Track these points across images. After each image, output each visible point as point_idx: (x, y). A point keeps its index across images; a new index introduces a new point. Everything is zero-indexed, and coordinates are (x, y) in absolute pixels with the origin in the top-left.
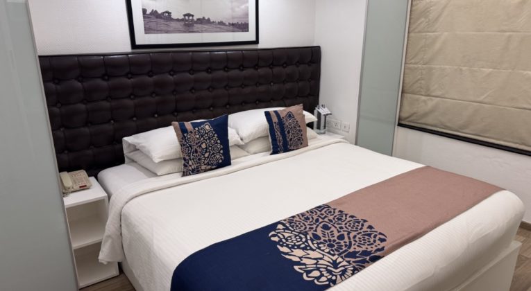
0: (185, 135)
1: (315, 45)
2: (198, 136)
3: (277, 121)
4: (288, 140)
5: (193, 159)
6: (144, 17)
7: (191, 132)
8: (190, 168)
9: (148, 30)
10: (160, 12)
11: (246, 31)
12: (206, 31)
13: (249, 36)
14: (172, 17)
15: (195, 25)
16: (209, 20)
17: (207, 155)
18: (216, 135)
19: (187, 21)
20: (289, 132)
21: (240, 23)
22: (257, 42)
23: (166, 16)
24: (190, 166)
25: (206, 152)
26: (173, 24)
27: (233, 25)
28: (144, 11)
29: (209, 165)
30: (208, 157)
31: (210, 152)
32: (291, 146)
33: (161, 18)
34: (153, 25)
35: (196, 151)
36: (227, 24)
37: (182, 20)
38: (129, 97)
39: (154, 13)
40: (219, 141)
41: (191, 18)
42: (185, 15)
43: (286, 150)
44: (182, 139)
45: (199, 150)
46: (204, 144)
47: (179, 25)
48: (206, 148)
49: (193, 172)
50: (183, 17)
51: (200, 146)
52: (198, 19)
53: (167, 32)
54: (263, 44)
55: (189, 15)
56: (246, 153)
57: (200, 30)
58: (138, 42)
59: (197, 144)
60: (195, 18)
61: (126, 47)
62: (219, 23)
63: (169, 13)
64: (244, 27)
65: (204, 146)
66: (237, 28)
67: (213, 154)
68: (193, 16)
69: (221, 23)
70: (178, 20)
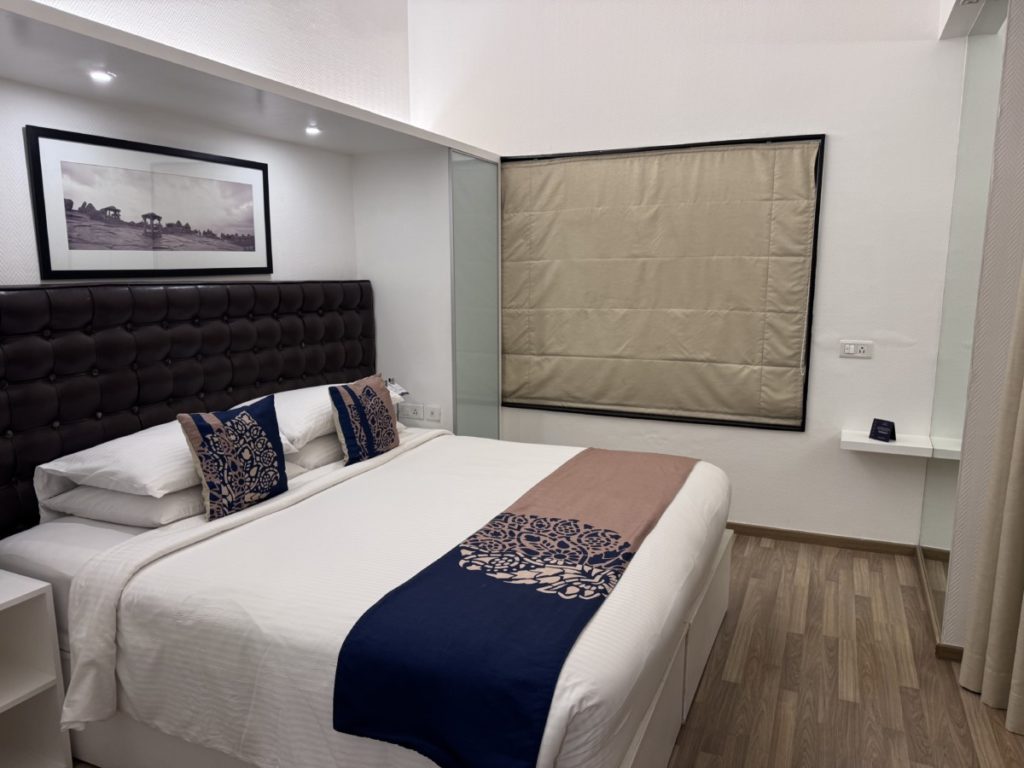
0: (209, 436)
1: (359, 278)
2: (233, 438)
3: (352, 403)
4: (374, 435)
5: (230, 483)
6: (69, 217)
7: (220, 431)
8: (225, 502)
9: (74, 242)
10: (98, 207)
11: (250, 250)
12: (183, 247)
13: (257, 259)
14: (122, 218)
15: (164, 236)
16: (187, 227)
17: (253, 472)
18: (263, 434)
19: (148, 227)
20: (373, 422)
21: (240, 235)
22: (269, 270)
23: (109, 218)
24: (225, 497)
25: (252, 467)
26: (123, 232)
27: (229, 238)
28: (68, 204)
29: (257, 491)
30: (256, 477)
31: (259, 466)
32: (378, 445)
33: (101, 219)
34: (85, 233)
35: (234, 467)
36: (219, 236)
37: (140, 225)
38: (44, 379)
39: (87, 209)
40: (269, 445)
41: (156, 222)
42: (145, 217)
43: (373, 454)
44: (203, 445)
45: (239, 463)
46: (246, 451)
47: (135, 235)
48: (252, 459)
49: (230, 509)
50: (141, 220)
51: (240, 456)
52: (169, 225)
53: (111, 247)
54: (277, 276)
55: (153, 217)
56: (302, 469)
57: (172, 245)
58: (56, 265)
59: (233, 452)
60: (164, 223)
61: (31, 276)
62: (205, 233)
63: (116, 211)
64: (246, 243)
65: (246, 455)
66: (235, 243)
67: (264, 468)
68: (159, 218)
69: (209, 234)
70: (132, 225)
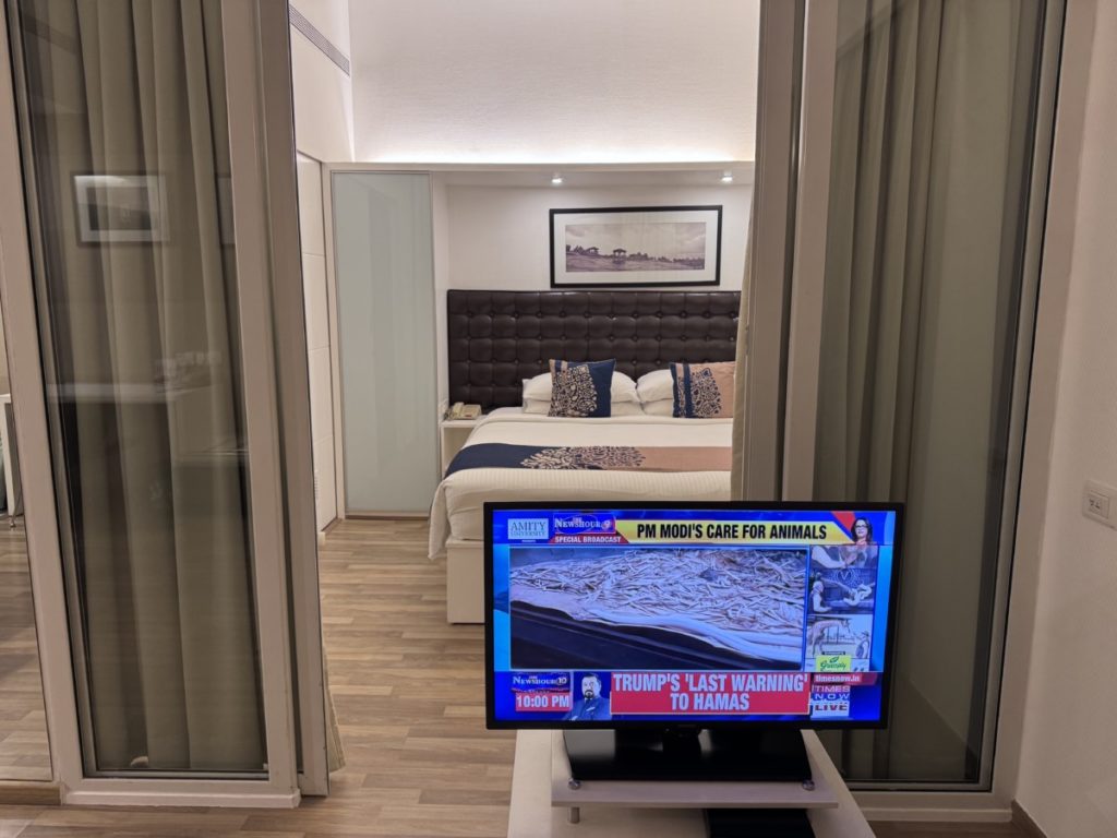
0: (558, 374)
2: (569, 377)
4: (695, 403)
6: (567, 254)
7: (564, 372)
8: (557, 409)
9: (569, 268)
10: (585, 248)
11: (700, 269)
12: (641, 269)
13: (706, 274)
14: (599, 253)
15: (627, 262)
16: (646, 256)
17: (575, 398)
18: (591, 379)
19: (617, 257)
20: (696, 393)
21: (691, 258)
22: (717, 282)
23: (593, 253)
24: (557, 407)
25: (575, 395)
26: (600, 262)
27: (680, 261)
28: (568, 248)
30: (576, 402)
31: (580, 397)
33: (586, 254)
34: (576, 263)
36: (671, 260)
37: (611, 256)
38: (536, 338)
39: (579, 250)
40: (593, 387)
41: (622, 254)
42: (615, 251)
43: (690, 415)
47: (608, 263)
48: (576, 391)
49: (559, 414)
50: (612, 253)
51: (570, 388)
52: (632, 256)
53: (591, 270)
55: (620, 251)
57: (633, 267)
58: (558, 281)
59: (566, 385)
60: (627, 254)
61: (545, 286)
62: (659, 259)
63: (596, 249)
64: (698, 264)
65: (573, 388)
66: (687, 265)
67: (584, 399)
68: (624, 252)
69: (663, 259)
70: (606, 257)
